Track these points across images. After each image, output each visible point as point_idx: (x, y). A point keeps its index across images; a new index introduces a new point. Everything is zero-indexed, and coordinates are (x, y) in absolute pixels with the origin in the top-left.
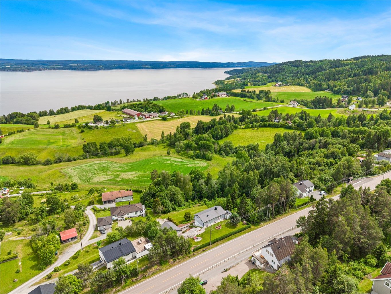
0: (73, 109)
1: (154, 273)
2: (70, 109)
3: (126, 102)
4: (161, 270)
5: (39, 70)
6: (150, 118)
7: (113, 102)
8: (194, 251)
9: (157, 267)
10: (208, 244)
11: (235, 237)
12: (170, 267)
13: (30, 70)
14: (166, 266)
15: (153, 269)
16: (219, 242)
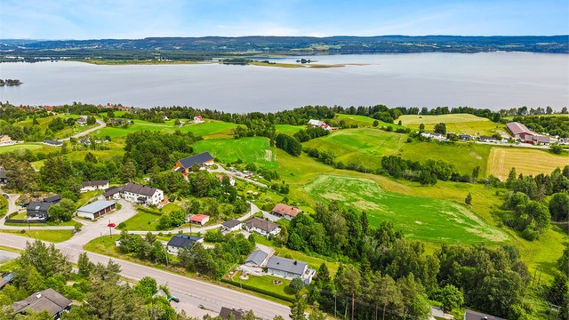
0: (455, 111)
1: (178, 273)
2: (450, 110)
3: (560, 111)
4: (184, 274)
5: (486, 50)
6: (532, 143)
7: (535, 109)
8: (222, 281)
9: (184, 270)
10: (238, 285)
11: (273, 300)
12: (192, 277)
13: (473, 51)
14: (190, 275)
15: (180, 269)
16: (251, 292)
